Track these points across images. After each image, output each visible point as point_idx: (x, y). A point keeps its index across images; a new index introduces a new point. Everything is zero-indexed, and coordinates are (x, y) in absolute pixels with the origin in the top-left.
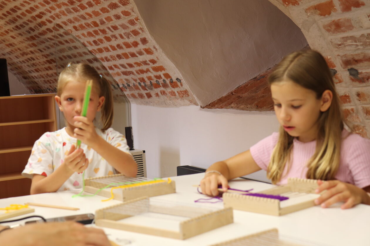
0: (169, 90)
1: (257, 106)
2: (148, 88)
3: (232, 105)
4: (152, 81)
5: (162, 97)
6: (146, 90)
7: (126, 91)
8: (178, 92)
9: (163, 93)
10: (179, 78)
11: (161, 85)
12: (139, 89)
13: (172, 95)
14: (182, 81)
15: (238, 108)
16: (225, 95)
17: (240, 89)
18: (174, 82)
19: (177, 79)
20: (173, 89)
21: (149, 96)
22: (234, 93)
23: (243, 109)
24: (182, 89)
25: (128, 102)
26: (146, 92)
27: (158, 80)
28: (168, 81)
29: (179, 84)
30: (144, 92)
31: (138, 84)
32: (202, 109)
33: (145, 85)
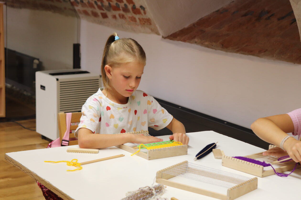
0: (130, 15)
1: (222, 45)
2: (105, 8)
3: (196, 40)
4: (111, 3)
5: (120, 21)
6: (103, 10)
7: (77, 6)
8: (139, 19)
9: (122, 17)
10: (144, 6)
11: (121, 8)
12: (94, 8)
13: (132, 20)
14: (146, 10)
15: (202, 44)
16: (186, 26)
17: (202, 22)
18: (137, 9)
19: (141, 7)
20: (134, 15)
21: (105, 16)
22: (196, 26)
23: (207, 46)
24: (144, 17)
25: (78, 17)
26: (102, 12)
27: (119, 3)
28: (130, 7)
29: (142, 11)
30: (99, 12)
31: (93, 3)
32: (163, 39)
33: (103, 5)
